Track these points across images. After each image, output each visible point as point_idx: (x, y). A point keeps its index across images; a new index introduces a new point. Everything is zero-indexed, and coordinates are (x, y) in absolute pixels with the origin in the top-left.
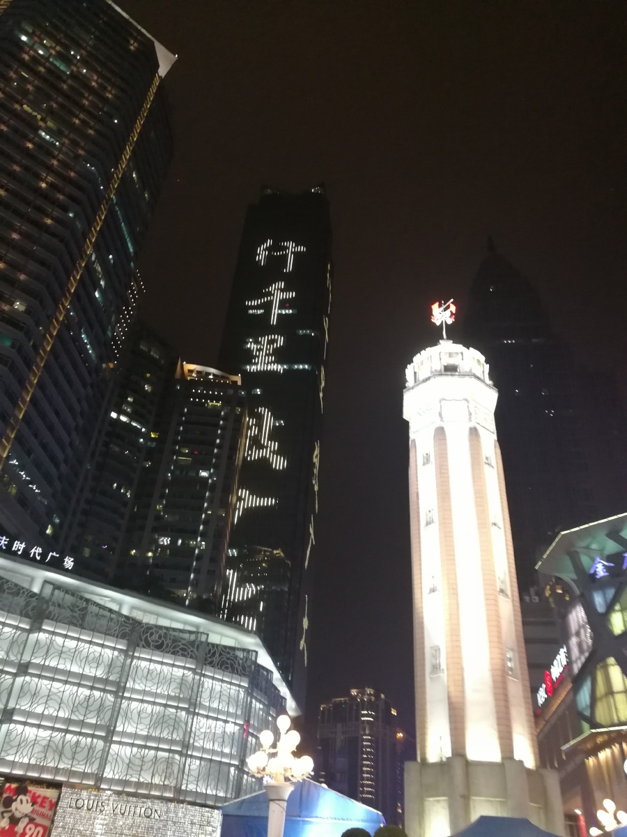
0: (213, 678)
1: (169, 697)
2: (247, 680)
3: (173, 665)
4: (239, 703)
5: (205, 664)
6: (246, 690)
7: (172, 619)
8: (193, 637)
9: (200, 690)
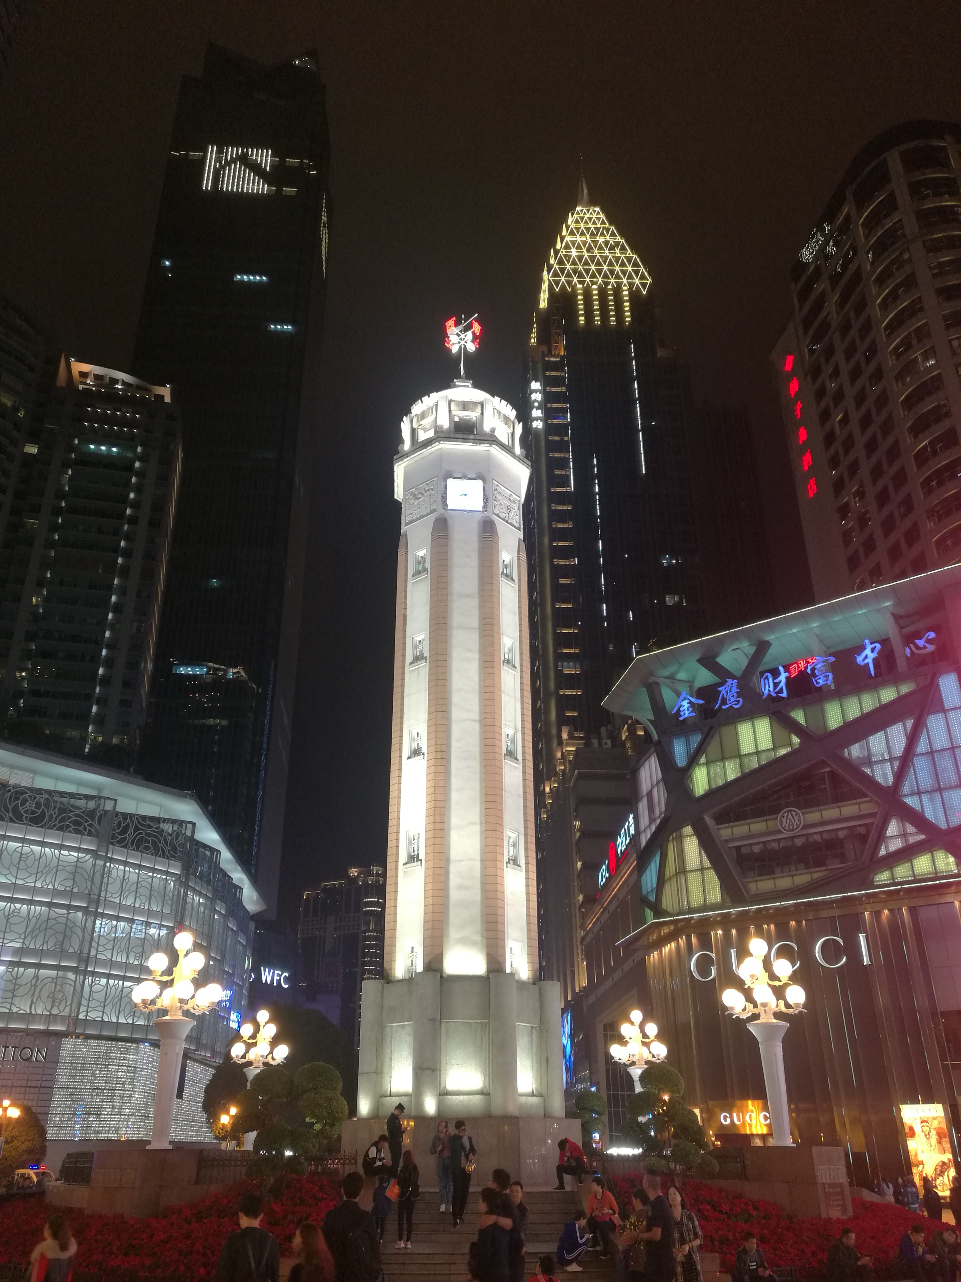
0: (125, 864)
1: (55, 893)
2: (179, 864)
3: (61, 847)
4: (167, 898)
5: (112, 843)
6: (178, 878)
7: (57, 778)
8: (92, 804)
9: (105, 880)
